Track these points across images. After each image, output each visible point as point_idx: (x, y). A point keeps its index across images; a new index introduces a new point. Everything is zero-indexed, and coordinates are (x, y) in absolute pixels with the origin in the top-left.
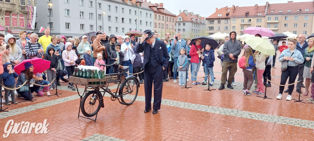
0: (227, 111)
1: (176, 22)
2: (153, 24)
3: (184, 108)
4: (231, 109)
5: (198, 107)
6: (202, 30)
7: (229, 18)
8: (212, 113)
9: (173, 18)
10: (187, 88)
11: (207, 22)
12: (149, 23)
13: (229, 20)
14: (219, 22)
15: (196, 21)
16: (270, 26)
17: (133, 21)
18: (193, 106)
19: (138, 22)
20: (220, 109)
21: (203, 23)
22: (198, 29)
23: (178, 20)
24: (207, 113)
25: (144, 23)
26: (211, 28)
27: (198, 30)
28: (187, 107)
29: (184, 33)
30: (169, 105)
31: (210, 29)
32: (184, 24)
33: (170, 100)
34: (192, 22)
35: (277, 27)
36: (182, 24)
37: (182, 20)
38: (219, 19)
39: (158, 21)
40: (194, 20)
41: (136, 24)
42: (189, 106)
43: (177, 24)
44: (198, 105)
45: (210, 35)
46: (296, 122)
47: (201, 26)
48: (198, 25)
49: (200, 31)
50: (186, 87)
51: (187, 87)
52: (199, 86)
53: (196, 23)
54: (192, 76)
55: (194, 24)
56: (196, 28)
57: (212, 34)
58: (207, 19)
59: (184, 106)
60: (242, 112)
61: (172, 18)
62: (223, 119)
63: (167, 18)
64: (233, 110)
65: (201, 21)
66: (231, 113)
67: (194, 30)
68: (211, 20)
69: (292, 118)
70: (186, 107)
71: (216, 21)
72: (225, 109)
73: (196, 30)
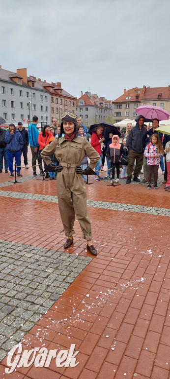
0: (132, 208)
1: (77, 106)
2: (49, 109)
4: (136, 205)
5: (100, 205)
6: (107, 117)
7: (139, 102)
8: (115, 211)
9: (74, 101)
11: (113, 106)
12: (44, 108)
13: (139, 104)
14: (128, 106)
15: (102, 105)
17: (25, 105)
18: (94, 203)
19: (31, 106)
20: (123, 206)
21: (109, 107)
22: (103, 114)
23: (80, 104)
24: (110, 210)
25: (38, 108)
26: (119, 114)
27: (103, 117)
29: (87, 120)
31: (117, 116)
32: (87, 109)
34: (96, 106)
36: (84, 109)
37: (84, 104)
38: (128, 103)
39: (55, 106)
40: (98, 104)
41: (29, 108)
43: (79, 109)
44: (100, 202)
45: (117, 122)
47: (107, 112)
48: (103, 110)
49: (105, 117)
50: (87, 183)
51: (89, 183)
53: (101, 108)
55: (98, 109)
56: (101, 114)
57: (119, 121)
58: (113, 103)
60: (148, 208)
61: (72, 101)
62: (127, 216)
63: (65, 102)
64: (139, 206)
65: (106, 105)
66: (136, 210)
67: (98, 116)
68: (118, 103)
71: (124, 106)
72: (130, 206)
73: (101, 116)
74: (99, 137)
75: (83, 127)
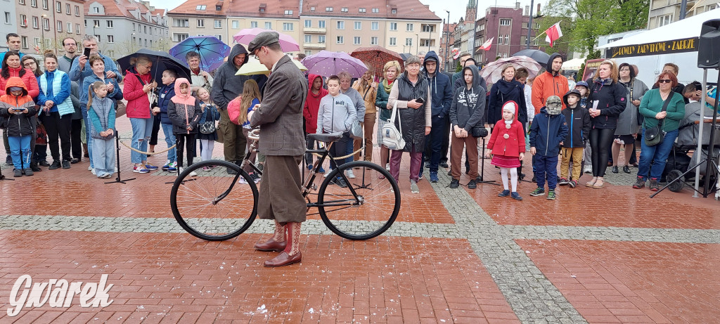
0: (223, 225)
1: (87, 16)
2: (13, 17)
3: (114, 231)
4: (230, 219)
5: (151, 225)
6: (158, 41)
7: (224, 17)
10: (123, 182)
11: (170, 22)
13: (223, 21)
14: (201, 24)
16: (310, 41)
18: (136, 222)
21: (160, 23)
22: (148, 37)
23: (92, 12)
26: (182, 36)
27: (148, 41)
28: (121, 228)
29: (111, 46)
30: (68, 229)
31: (179, 39)
32: (110, 24)
33: (73, 217)
35: (324, 42)
36: (103, 22)
38: (201, 17)
39: (30, 11)
40: (136, 14)
42: (127, 225)
43: (90, 22)
44: (152, 220)
46: (358, 226)
47: (157, 32)
48: (148, 27)
49: (153, 42)
50: (118, 180)
51: (121, 180)
52: (154, 174)
53: (143, 23)
54: (132, 151)
55: (136, 24)
56: (143, 36)
58: (169, 14)
59: (112, 227)
64: (236, 219)
65: (155, 19)
66: (231, 228)
67: (137, 39)
68: (180, 16)
69: (352, 221)
70: (119, 228)
71: (193, 22)
73: (143, 40)
74: (141, 79)
75: (103, 60)
